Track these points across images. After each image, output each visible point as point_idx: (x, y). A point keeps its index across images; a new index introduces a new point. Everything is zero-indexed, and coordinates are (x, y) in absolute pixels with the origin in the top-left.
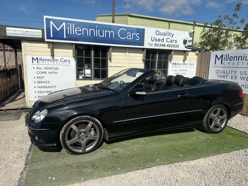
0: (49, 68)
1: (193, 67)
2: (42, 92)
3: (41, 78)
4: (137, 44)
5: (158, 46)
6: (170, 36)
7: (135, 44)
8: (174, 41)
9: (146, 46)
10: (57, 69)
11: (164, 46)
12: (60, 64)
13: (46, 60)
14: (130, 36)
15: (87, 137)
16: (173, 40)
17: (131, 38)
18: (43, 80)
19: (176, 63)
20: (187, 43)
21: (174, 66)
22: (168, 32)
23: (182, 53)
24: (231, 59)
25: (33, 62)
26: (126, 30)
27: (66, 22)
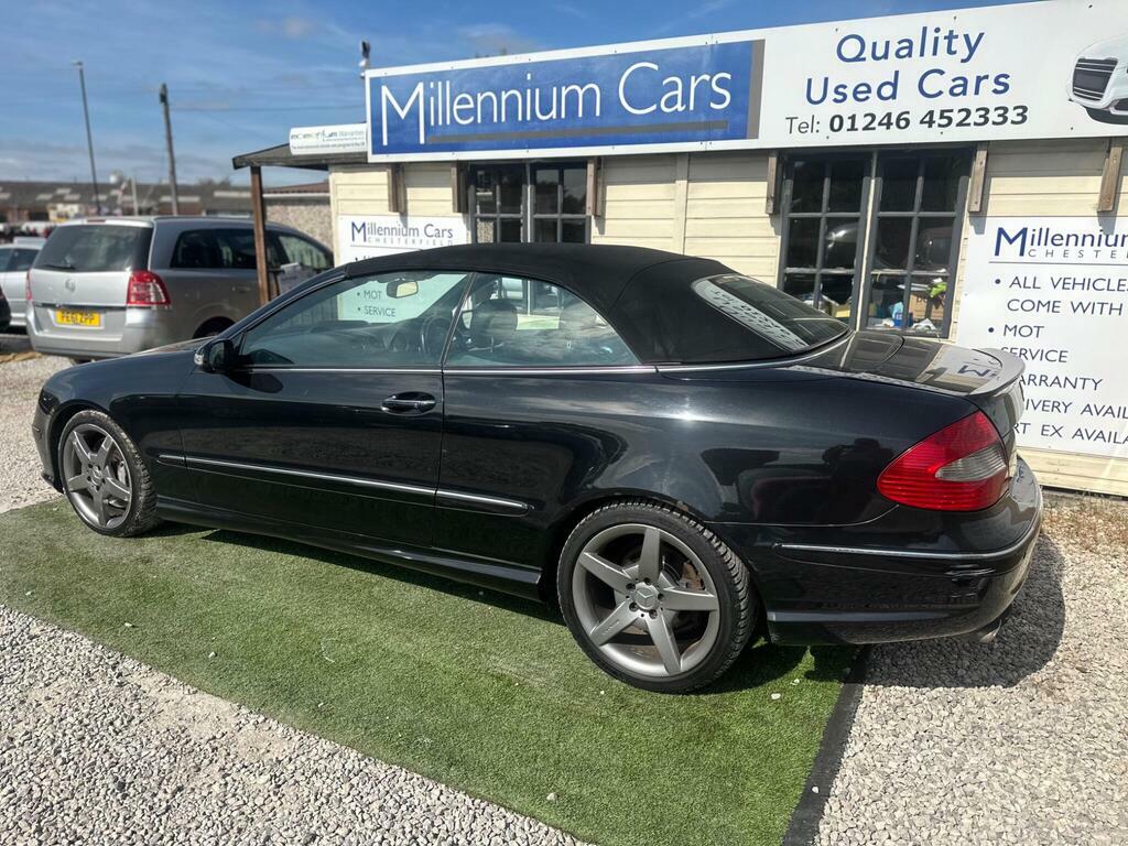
3: (372, 295)
5: (853, 128)
6: (950, 52)
8: (988, 86)
13: (387, 230)
14: (679, 92)
16: (980, 79)
17: (686, 100)
19: (1024, 231)
21: (1010, 249)
22: (937, 30)
25: (352, 239)
26: (655, 67)
27: (426, 78)
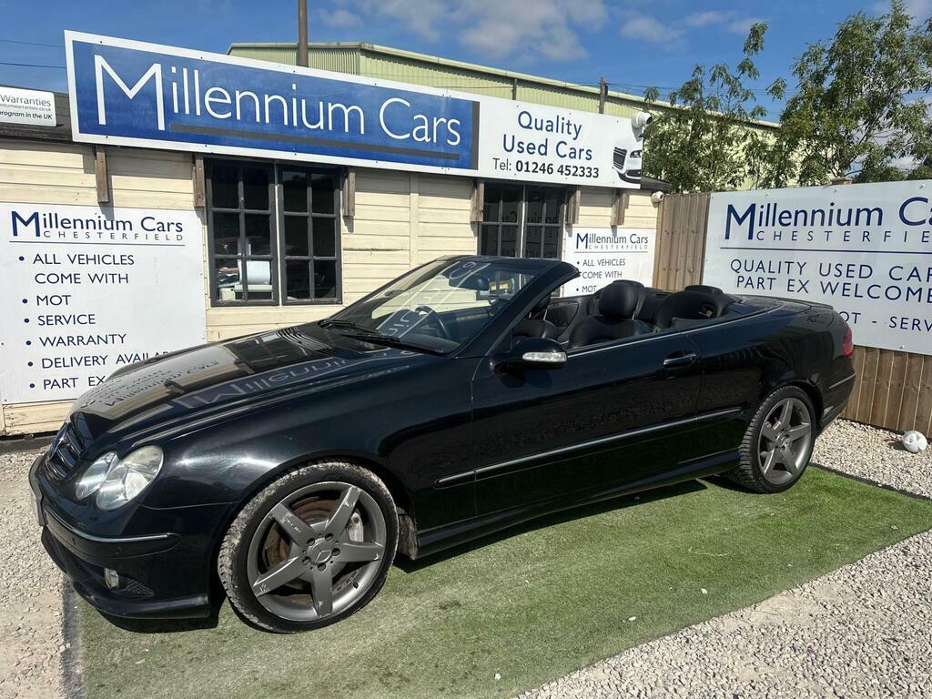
0: (91, 257)
1: (643, 250)
2: (62, 364)
3: (56, 300)
4: (454, 162)
5: (527, 171)
6: (570, 133)
7: (442, 161)
8: (584, 154)
9: (486, 169)
10: (126, 260)
11: (550, 171)
12: (141, 239)
13: (78, 223)
14: (426, 127)
15: (336, 551)
16: (581, 151)
17: (430, 135)
18: (63, 310)
19: (587, 235)
20: (629, 162)
21: (582, 245)
22: (563, 119)
23: (609, 199)
24: (784, 221)
25: (15, 234)
26: (408, 104)
27: (166, 61)
